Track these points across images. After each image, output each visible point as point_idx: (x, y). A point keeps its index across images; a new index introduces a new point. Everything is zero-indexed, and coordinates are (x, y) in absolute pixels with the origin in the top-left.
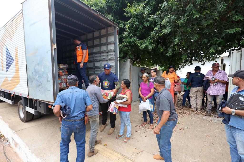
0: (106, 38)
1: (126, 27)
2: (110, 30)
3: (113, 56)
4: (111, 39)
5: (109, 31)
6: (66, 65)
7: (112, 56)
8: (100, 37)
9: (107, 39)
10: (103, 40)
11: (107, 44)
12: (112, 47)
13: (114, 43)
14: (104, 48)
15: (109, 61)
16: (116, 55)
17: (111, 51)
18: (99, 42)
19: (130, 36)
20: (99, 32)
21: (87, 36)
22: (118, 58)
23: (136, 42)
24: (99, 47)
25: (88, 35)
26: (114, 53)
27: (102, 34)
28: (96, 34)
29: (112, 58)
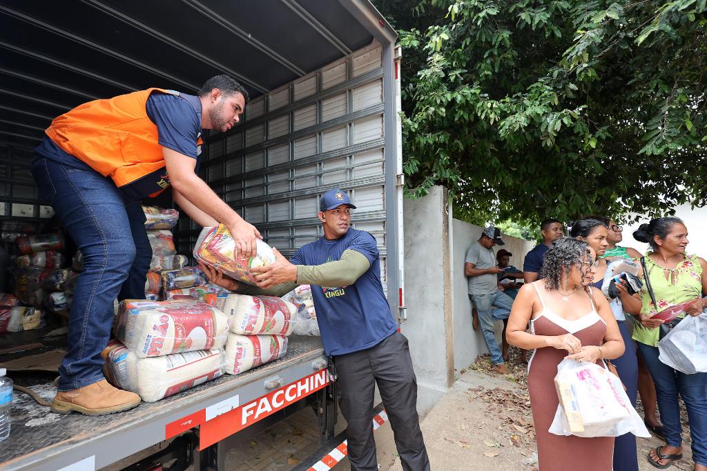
0: (342, 97)
1: (430, 45)
2: (363, 61)
3: (377, 172)
4: (369, 97)
5: (355, 69)
6: (167, 211)
7: (368, 168)
8: (319, 97)
9: (349, 103)
10: (333, 109)
11: (348, 121)
12: (369, 132)
13: (382, 115)
14: (333, 142)
15: (357, 193)
16: (387, 165)
17: (366, 149)
18: (314, 118)
19: (452, 79)
20: (313, 80)
21: (268, 100)
22: (398, 177)
23: (479, 104)
24: (313, 140)
25: (270, 97)
26: (379, 157)
27: (325, 87)
28: (304, 87)
29: (370, 178)
